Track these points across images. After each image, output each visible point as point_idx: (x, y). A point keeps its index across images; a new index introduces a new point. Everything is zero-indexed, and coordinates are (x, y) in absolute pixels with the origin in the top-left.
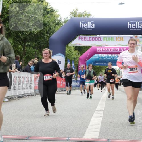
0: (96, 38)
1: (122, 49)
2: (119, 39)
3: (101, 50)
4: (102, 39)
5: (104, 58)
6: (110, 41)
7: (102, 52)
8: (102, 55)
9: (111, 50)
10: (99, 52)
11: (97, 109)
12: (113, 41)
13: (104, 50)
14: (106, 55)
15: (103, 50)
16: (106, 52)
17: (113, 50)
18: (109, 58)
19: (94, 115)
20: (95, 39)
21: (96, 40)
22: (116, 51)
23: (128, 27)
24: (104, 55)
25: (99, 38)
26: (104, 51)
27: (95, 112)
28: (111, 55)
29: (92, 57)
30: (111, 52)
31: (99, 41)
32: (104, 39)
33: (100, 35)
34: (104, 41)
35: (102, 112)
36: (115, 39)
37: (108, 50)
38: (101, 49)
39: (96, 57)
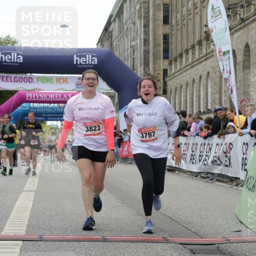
0: (25, 78)
1: (65, 95)
2: (61, 81)
3: (33, 98)
4: (35, 80)
5: (38, 110)
6: (47, 83)
7: (34, 99)
8: (36, 105)
9: (48, 97)
10: (29, 99)
11: (24, 189)
12: (52, 83)
13: (38, 97)
14: (42, 105)
15: (36, 97)
16: (41, 99)
17: (52, 96)
18: (46, 109)
19: (19, 199)
20: (23, 80)
21: (26, 81)
22: (56, 99)
23: (75, 63)
24: (38, 104)
25: (30, 78)
26: (38, 99)
27: (22, 194)
28: (48, 104)
29: (19, 108)
30: (48, 100)
31: (30, 82)
32: (38, 81)
33: (31, 73)
34: (37, 82)
35: (33, 194)
36: (54, 80)
37: (44, 97)
38: (33, 95)
39: (26, 107)
